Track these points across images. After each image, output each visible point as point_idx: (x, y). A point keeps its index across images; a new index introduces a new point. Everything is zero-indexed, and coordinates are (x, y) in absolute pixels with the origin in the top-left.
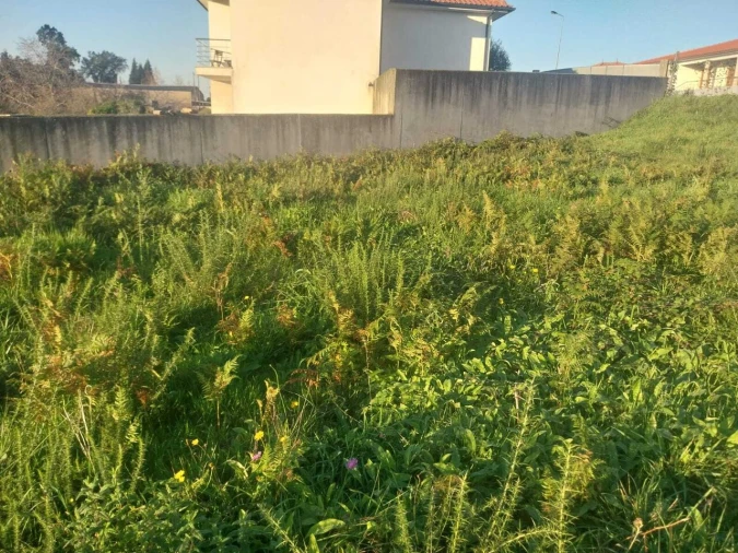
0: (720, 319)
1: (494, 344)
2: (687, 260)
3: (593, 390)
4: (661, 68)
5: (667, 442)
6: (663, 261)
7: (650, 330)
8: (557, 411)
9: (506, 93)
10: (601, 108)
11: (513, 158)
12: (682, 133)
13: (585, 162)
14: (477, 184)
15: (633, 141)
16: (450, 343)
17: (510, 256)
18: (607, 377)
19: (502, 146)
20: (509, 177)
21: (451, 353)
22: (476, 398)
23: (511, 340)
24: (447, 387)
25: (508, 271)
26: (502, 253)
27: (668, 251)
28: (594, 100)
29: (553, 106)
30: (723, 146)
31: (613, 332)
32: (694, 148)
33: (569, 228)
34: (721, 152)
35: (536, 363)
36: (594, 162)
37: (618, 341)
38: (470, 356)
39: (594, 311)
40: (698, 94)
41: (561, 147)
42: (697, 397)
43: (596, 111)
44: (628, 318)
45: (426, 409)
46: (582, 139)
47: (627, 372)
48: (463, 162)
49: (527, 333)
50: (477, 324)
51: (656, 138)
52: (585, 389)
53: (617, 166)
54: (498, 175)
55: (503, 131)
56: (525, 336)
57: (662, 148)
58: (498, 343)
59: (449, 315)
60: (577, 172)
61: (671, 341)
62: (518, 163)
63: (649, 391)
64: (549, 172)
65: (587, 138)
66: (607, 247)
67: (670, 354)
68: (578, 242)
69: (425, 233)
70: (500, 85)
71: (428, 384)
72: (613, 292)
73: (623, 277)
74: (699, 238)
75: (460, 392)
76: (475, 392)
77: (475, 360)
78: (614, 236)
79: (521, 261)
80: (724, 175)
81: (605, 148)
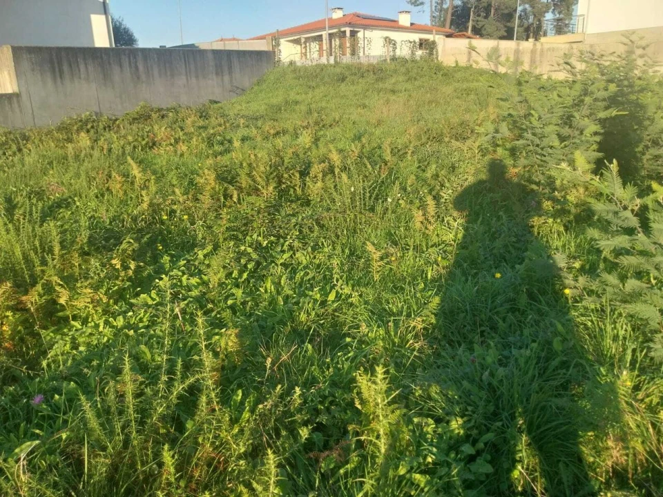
0: (322, 226)
1: (157, 281)
2: (299, 191)
3: (239, 293)
4: (268, 43)
5: (291, 312)
6: (283, 193)
7: (276, 243)
8: (213, 314)
9: (137, 68)
10: (226, 78)
11: (156, 127)
12: (292, 96)
13: (220, 125)
14: (124, 153)
15: (258, 106)
16: (116, 287)
17: (162, 209)
18: (249, 282)
19: (143, 117)
20: (154, 144)
21: (120, 296)
22: (147, 324)
23: (171, 274)
24: (120, 322)
25: (162, 223)
26: (155, 208)
27: (284, 186)
28: (219, 71)
29: (184, 77)
30: (324, 104)
31: (249, 250)
32: (303, 108)
33: (208, 179)
34: (322, 109)
35: (194, 285)
36: (228, 125)
37: (254, 256)
38: (137, 295)
39: (235, 238)
40: (299, 64)
41: (199, 114)
42: (309, 280)
43: (222, 80)
44: (260, 238)
45: (104, 344)
46: (216, 106)
47: (264, 276)
48: (107, 135)
49: (184, 266)
50: (138, 267)
51: (275, 101)
52: (233, 295)
53: (248, 127)
54: (144, 143)
55: (142, 103)
56: (183, 268)
57: (280, 109)
58: (161, 279)
59: (111, 265)
60: (214, 135)
61: (291, 247)
62: (161, 131)
63: (277, 284)
64: (189, 136)
65: (220, 105)
66: (240, 189)
67: (291, 256)
68: (217, 189)
69: (78, 204)
70: (129, 59)
71: (102, 325)
72: (248, 222)
73: (252, 210)
74: (304, 174)
75: (132, 323)
76: (145, 320)
77: (142, 296)
78: (244, 181)
79: (173, 212)
80: (323, 126)
81: (236, 112)
